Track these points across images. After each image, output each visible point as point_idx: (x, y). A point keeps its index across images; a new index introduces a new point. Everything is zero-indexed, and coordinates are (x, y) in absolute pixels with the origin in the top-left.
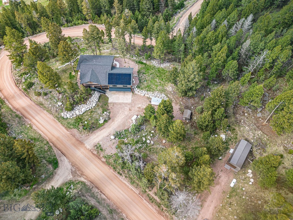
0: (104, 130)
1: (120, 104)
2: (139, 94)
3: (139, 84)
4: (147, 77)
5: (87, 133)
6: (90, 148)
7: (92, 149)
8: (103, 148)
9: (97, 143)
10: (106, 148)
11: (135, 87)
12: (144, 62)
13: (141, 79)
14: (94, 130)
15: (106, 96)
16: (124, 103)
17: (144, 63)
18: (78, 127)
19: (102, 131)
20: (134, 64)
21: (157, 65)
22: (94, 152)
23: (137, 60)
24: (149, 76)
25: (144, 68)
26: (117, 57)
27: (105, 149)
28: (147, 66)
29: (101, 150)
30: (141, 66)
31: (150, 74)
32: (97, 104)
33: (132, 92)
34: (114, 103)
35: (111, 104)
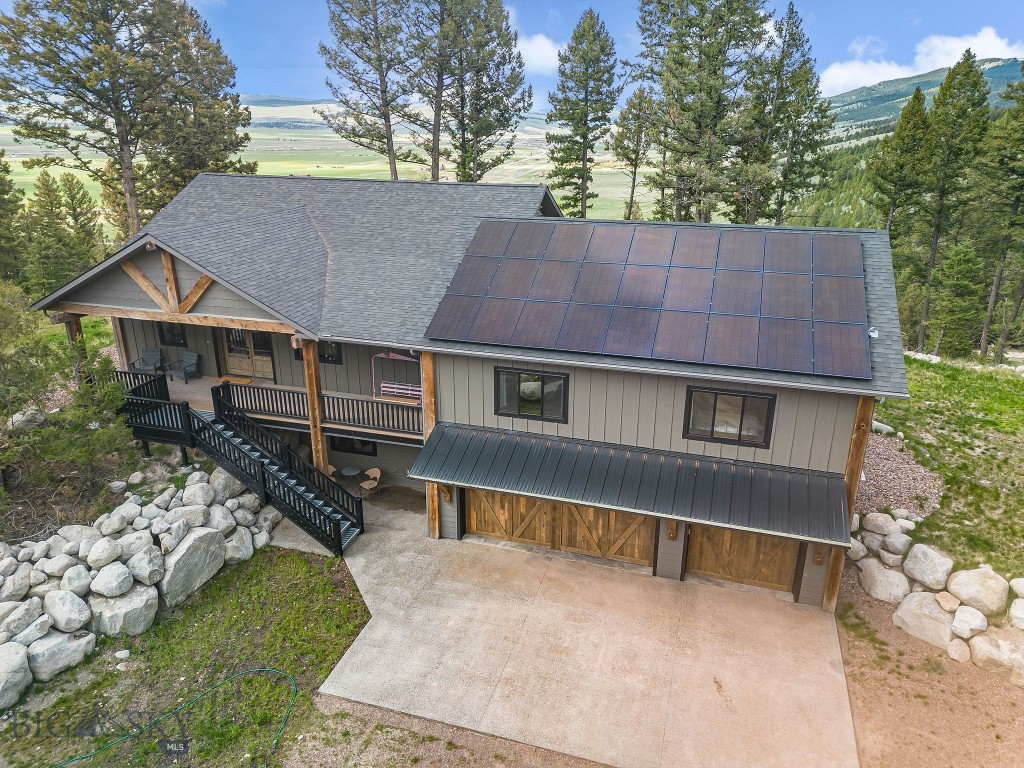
15: (342, 584)
32: (85, 678)
33: (841, 615)
34: (432, 739)
35: (367, 743)
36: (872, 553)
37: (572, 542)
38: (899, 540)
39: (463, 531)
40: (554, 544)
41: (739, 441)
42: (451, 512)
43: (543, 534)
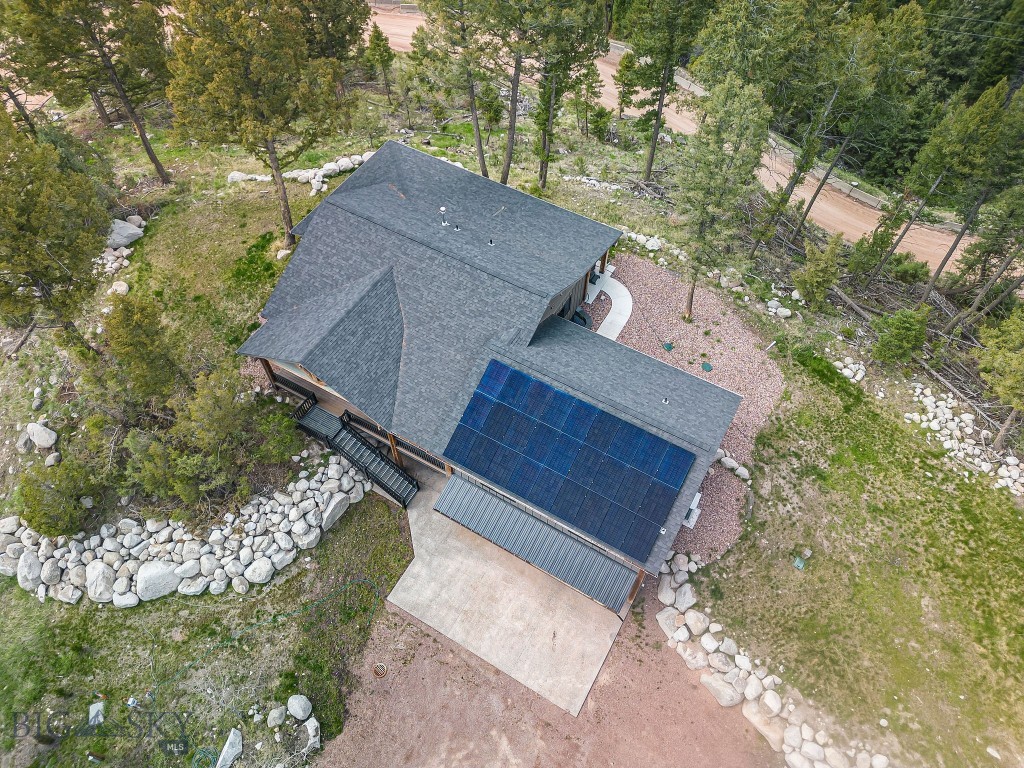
1: (476, 674)
2: (694, 659)
3: (731, 560)
4: (831, 526)
11: (682, 577)
12: (847, 372)
13: (763, 515)
15: (403, 529)
16: (507, 686)
17: (845, 380)
20: (759, 356)
21: (969, 446)
23: (794, 330)
24: (854, 524)
25: (827, 422)
26: (644, 252)
28: (858, 416)
30: (804, 393)
31: (874, 510)
32: (295, 571)
34: (428, 635)
35: (403, 631)
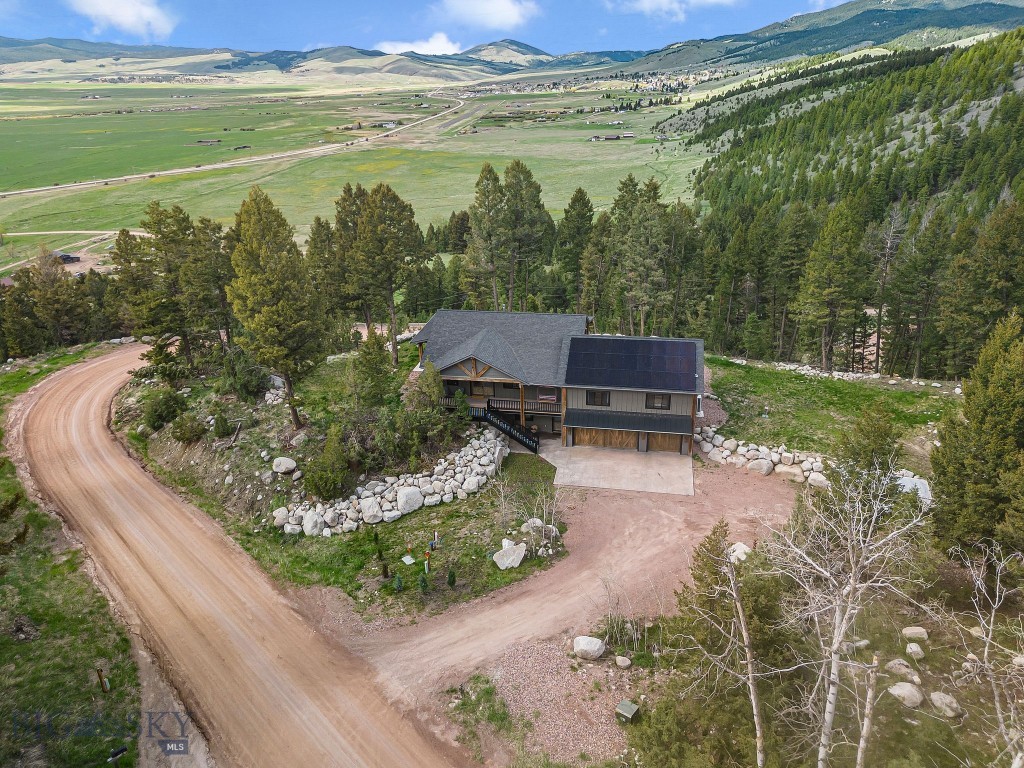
0: (525, 604)
2: (738, 460)
3: (731, 423)
4: (770, 404)
5: (408, 612)
6: (410, 700)
7: (424, 709)
8: (514, 710)
9: (468, 668)
10: (538, 715)
12: (738, 362)
13: (736, 408)
14: (455, 601)
15: (543, 461)
17: (738, 365)
18: (351, 579)
19: (507, 608)
22: (437, 731)
24: (781, 401)
27: (529, 717)
29: (501, 719)
30: (722, 371)
31: (785, 396)
33: (693, 457)
34: (588, 490)
36: (704, 439)
37: (611, 444)
38: (711, 434)
39: (574, 444)
40: (605, 445)
41: (662, 408)
42: (570, 438)
43: (601, 442)
